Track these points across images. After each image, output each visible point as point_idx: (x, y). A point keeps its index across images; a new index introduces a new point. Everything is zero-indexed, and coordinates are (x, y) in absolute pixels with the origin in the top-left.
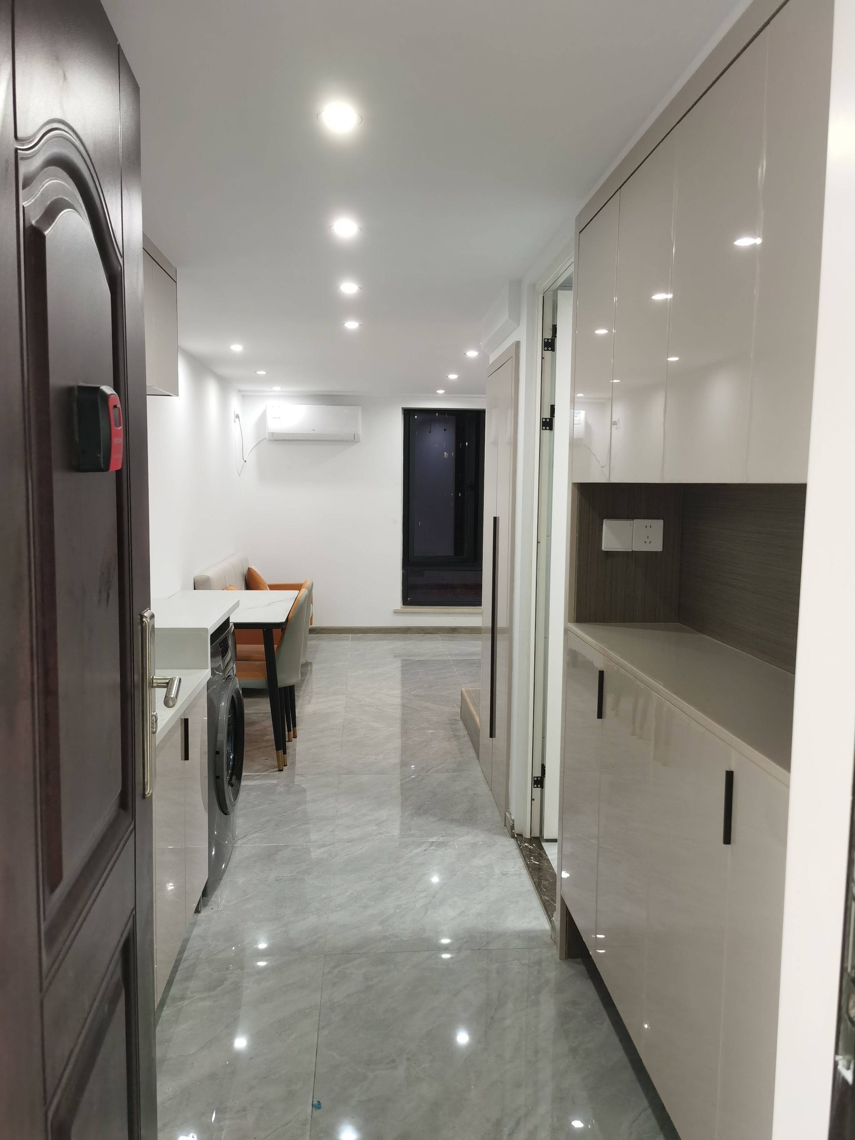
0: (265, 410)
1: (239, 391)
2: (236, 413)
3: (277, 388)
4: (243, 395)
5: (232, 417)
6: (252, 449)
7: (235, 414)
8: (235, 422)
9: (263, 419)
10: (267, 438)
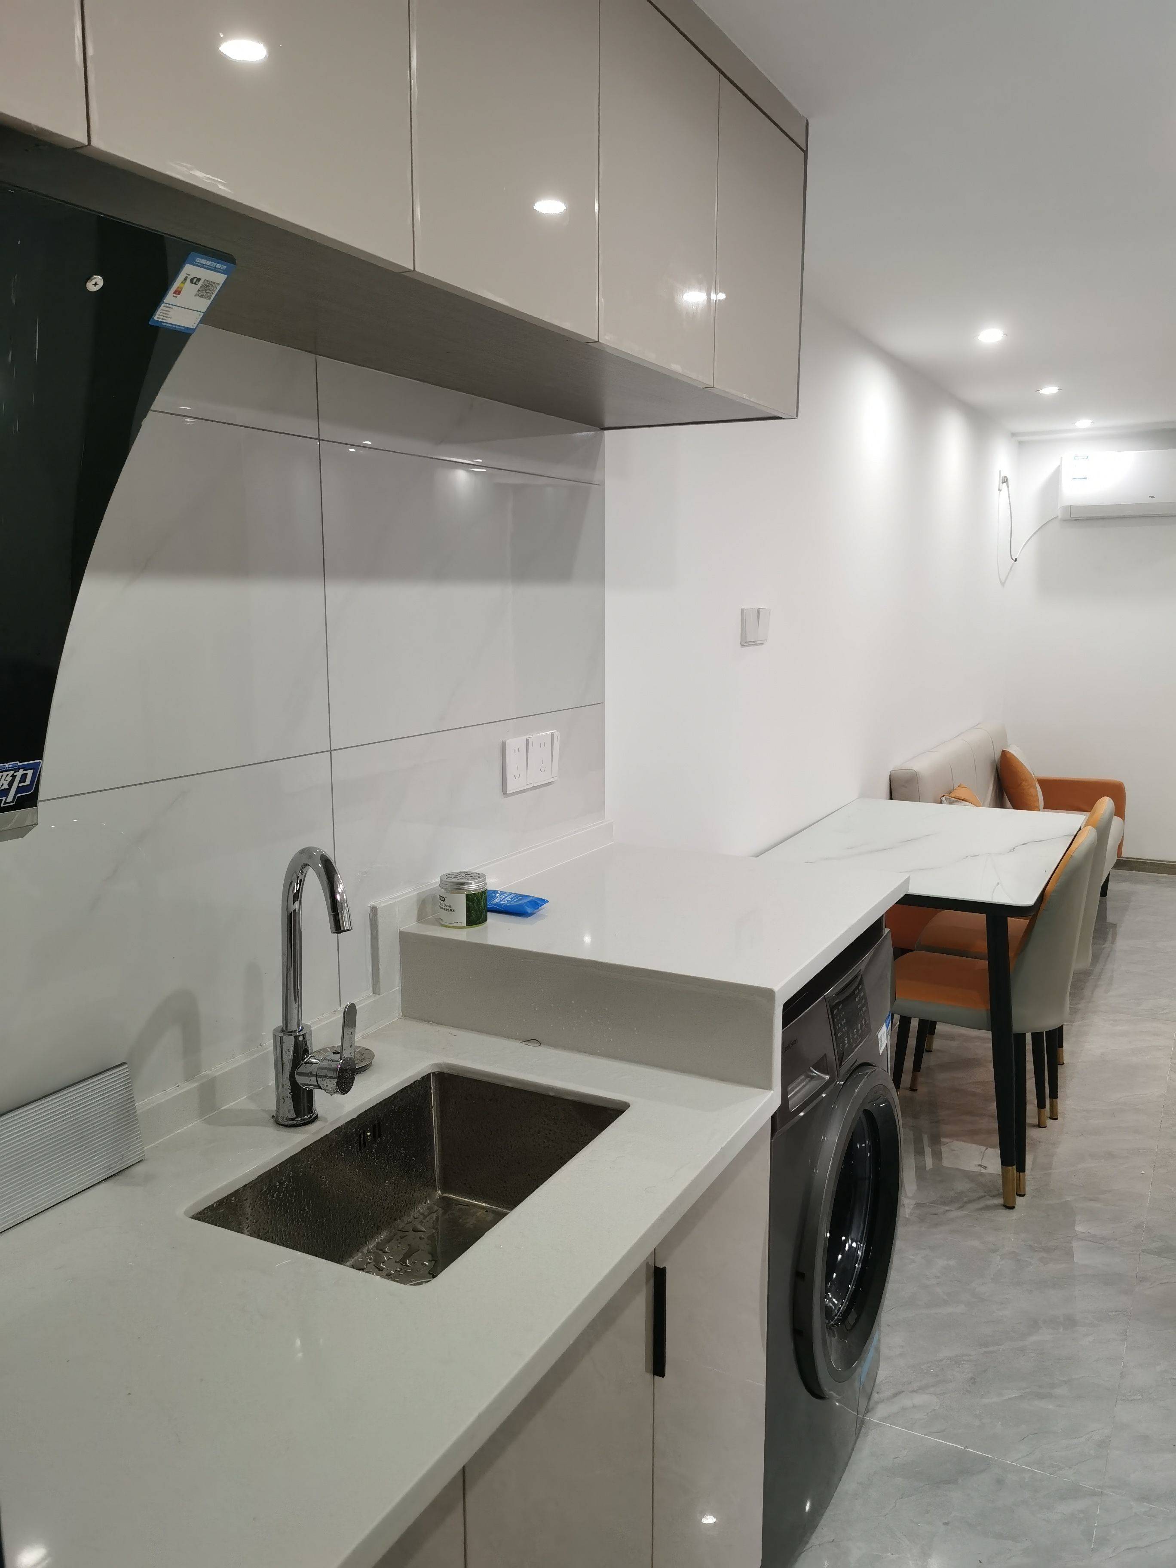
0: (1059, 466)
1: (1014, 435)
2: (1003, 475)
3: (1084, 423)
4: (1020, 443)
5: (996, 481)
6: (1031, 537)
7: (1001, 477)
8: (1000, 490)
9: (1054, 481)
10: (1060, 517)
